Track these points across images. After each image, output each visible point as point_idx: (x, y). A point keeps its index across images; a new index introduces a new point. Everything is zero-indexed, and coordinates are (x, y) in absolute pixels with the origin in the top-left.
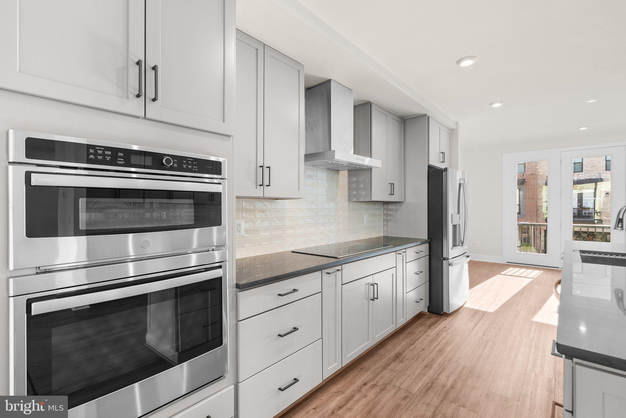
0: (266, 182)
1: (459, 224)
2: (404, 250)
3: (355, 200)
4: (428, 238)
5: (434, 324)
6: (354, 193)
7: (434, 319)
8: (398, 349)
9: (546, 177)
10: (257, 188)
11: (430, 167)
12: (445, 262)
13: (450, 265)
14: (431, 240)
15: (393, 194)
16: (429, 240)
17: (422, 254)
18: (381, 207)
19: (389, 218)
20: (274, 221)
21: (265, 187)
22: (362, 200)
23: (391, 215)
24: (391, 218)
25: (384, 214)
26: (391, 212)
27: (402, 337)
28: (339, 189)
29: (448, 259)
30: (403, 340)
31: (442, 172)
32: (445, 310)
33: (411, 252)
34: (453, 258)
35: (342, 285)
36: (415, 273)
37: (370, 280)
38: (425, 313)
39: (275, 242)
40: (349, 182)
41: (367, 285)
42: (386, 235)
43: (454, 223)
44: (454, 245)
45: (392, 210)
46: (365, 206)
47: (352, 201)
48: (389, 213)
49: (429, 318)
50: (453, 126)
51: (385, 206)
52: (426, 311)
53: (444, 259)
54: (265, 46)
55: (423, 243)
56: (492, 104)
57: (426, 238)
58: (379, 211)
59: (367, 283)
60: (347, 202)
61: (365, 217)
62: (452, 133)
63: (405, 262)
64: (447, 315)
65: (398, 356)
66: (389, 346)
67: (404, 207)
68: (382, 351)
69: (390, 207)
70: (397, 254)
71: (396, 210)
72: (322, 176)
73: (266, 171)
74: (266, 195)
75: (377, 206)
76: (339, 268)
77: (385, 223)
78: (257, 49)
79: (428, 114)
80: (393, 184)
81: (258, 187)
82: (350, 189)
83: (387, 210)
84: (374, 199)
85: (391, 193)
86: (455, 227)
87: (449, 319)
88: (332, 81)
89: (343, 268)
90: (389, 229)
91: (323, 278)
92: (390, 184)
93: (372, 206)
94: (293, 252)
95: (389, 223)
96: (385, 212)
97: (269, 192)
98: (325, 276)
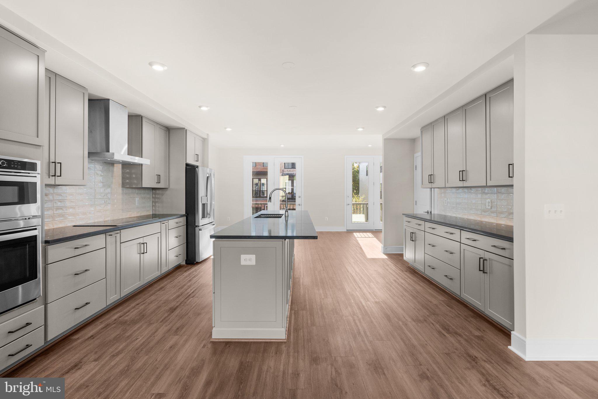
0: (58, 173)
1: (207, 203)
2: (167, 221)
3: (128, 186)
4: (186, 213)
5: (188, 269)
6: (128, 181)
7: (189, 266)
8: (162, 285)
9: (282, 170)
10: (49, 178)
11: (187, 165)
12: (197, 229)
13: (200, 230)
14: (188, 215)
15: (160, 183)
16: (186, 214)
17: (181, 224)
18: (151, 192)
19: (157, 200)
20: (55, 203)
21: (56, 177)
22: (134, 187)
23: (158, 198)
24: (158, 200)
25: (153, 197)
26: (158, 196)
27: (165, 279)
28: (114, 178)
29: (199, 226)
30: (166, 281)
31: (195, 168)
32: (197, 260)
33: (172, 222)
34: (202, 225)
35: (120, 243)
36: (175, 237)
37: (141, 241)
38: (183, 265)
39: (56, 219)
40: (123, 173)
41: (139, 244)
42: (154, 213)
43: (203, 203)
44: (203, 217)
45: (158, 194)
46: (137, 191)
47: (125, 187)
48: (157, 196)
49: (186, 267)
50: (205, 137)
51: (154, 191)
52: (184, 263)
53: (196, 227)
54: (57, 75)
55: (182, 216)
56: (226, 128)
57: (185, 213)
58: (149, 195)
59: (139, 242)
60: (121, 188)
61: (137, 199)
62: (204, 141)
63: (168, 229)
64: (198, 263)
65: (161, 288)
66: (156, 285)
67: (168, 192)
68: (150, 289)
69: (158, 192)
70: (162, 224)
71: (163, 195)
72: (98, 167)
73: (58, 166)
74: (57, 183)
75: (147, 191)
76: (119, 231)
77: (154, 204)
78: (50, 77)
79: (186, 128)
80: (160, 175)
81: (51, 177)
82: (124, 178)
83: (155, 194)
84: (143, 186)
85: (158, 182)
86: (204, 205)
87: (199, 265)
88: (110, 100)
89: (121, 232)
90: (157, 208)
91: (107, 238)
92: (157, 176)
93: (142, 191)
94: (74, 226)
95: (157, 204)
96: (154, 196)
97: (59, 181)
98: (108, 237)
